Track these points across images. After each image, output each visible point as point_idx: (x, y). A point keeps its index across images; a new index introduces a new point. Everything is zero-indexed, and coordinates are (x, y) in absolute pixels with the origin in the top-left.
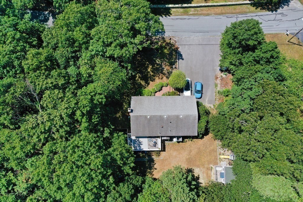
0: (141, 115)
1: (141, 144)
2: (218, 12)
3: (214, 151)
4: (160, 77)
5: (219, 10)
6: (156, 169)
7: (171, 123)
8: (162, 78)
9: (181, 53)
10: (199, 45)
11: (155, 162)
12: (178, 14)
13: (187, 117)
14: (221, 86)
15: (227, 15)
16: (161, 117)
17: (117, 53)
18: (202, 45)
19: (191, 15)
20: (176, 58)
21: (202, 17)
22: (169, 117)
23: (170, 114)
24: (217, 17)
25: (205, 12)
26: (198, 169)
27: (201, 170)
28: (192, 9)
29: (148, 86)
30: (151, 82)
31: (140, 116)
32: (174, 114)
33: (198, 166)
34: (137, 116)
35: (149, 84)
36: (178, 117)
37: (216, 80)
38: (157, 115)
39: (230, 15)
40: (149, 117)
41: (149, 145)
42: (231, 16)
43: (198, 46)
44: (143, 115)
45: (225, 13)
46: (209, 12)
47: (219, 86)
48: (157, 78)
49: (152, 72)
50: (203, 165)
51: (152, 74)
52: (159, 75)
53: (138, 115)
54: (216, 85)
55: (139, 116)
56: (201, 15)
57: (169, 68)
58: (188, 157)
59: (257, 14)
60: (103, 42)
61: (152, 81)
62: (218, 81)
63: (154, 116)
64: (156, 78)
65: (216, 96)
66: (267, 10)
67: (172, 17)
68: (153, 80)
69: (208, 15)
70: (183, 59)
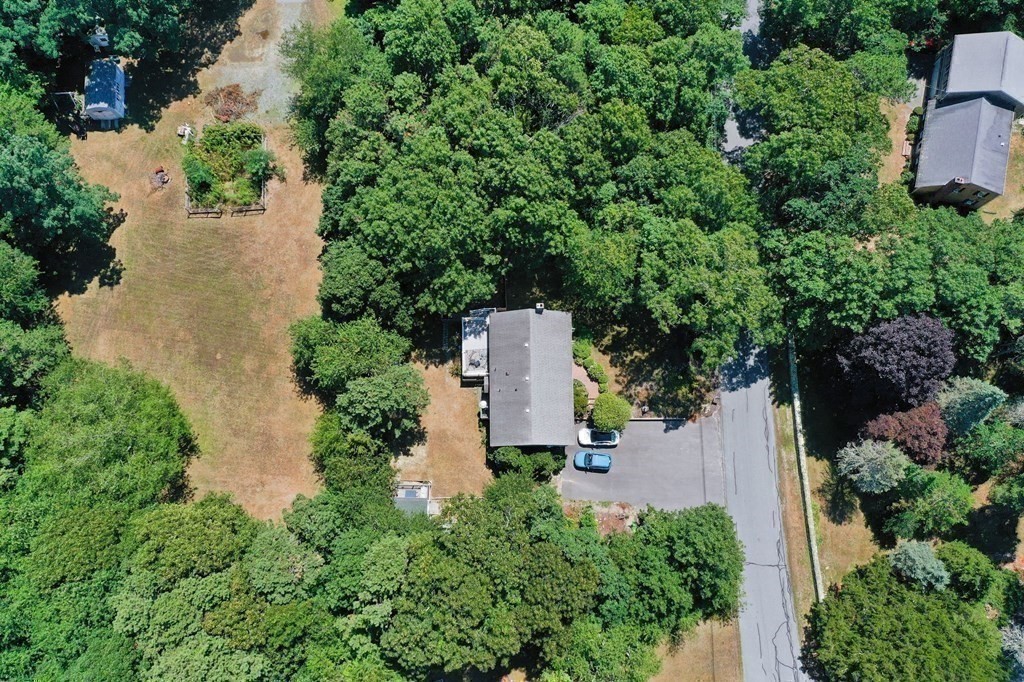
0: (531, 330)
1: (475, 337)
2: (790, 519)
4: (621, 379)
5: (795, 521)
6: (427, 368)
7: (516, 390)
8: (617, 382)
9: (681, 427)
10: (703, 470)
11: (440, 366)
12: (779, 422)
13: (526, 422)
14: (604, 515)
15: (785, 542)
16: (525, 370)
17: (647, 273)
18: (704, 476)
19: (780, 453)
20: (666, 414)
21: (774, 481)
22: (526, 385)
23: (532, 387)
24: (776, 516)
25: (788, 487)
26: (425, 455)
27: (422, 460)
28: (793, 457)
29: (600, 351)
30: (608, 358)
31: (529, 328)
32: (532, 395)
33: (430, 454)
34: (529, 323)
35: (604, 353)
36: (527, 403)
37: (617, 505)
38: (530, 362)
39: (784, 550)
40: (527, 345)
41: (474, 352)
42: (781, 550)
43: (701, 467)
44: (531, 335)
45: (787, 537)
46: (789, 497)
47: (605, 510)
48: (617, 371)
49: (632, 361)
50: (432, 466)
51: (628, 360)
52: (625, 376)
53: (531, 324)
54: (606, 504)
55: (529, 326)
56: (781, 477)
57: (642, 398)
58: (449, 433)
59: (791, 621)
60: (666, 243)
61: (611, 362)
62: (615, 510)
63: (529, 354)
64: (618, 369)
65: (581, 503)
66: (805, 646)
67: (770, 408)
68: (613, 363)
69: (782, 495)
70: (666, 431)
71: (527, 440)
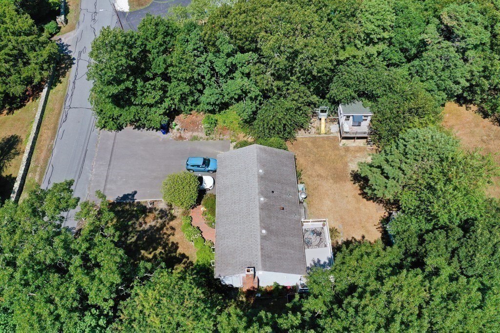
0: (259, 247)
1: (319, 261)
2: (50, 134)
3: (314, 141)
4: (169, 232)
5: (45, 132)
6: (363, 237)
7: (273, 192)
8: (173, 229)
9: (121, 196)
10: (109, 165)
11: (350, 239)
13: (262, 163)
14: (197, 130)
15: (60, 122)
16: (263, 207)
18: (110, 161)
19: (40, 179)
20: (131, 205)
21: (52, 160)
22: (262, 193)
23: (257, 191)
24: (60, 136)
25: (43, 155)
26: (350, 164)
27: (351, 160)
28: (29, 175)
29: (188, 258)
30: (180, 250)
31: (262, 249)
32: (257, 184)
33: (346, 165)
34: (262, 255)
35: (183, 256)
36: (261, 178)
37: (185, 139)
38: (260, 215)
39: (62, 116)
40: (264, 231)
41: (318, 245)
42: (64, 116)
43: (111, 167)
44: (259, 243)
45: (56, 124)
46: (45, 149)
47: (195, 134)
48: (172, 239)
49: (155, 249)
50: (342, 157)
51: (160, 250)
52: (165, 234)
53: (259, 254)
54: (195, 138)
55: (261, 252)
56: (46, 161)
57: (151, 215)
58: (331, 181)
59: (72, 81)
61: (177, 248)
62: (188, 135)
63: (261, 221)
64: (171, 241)
65: (214, 138)
66: (68, 69)
68: (175, 246)
69: (50, 150)
70: (135, 193)
71: (260, 149)
